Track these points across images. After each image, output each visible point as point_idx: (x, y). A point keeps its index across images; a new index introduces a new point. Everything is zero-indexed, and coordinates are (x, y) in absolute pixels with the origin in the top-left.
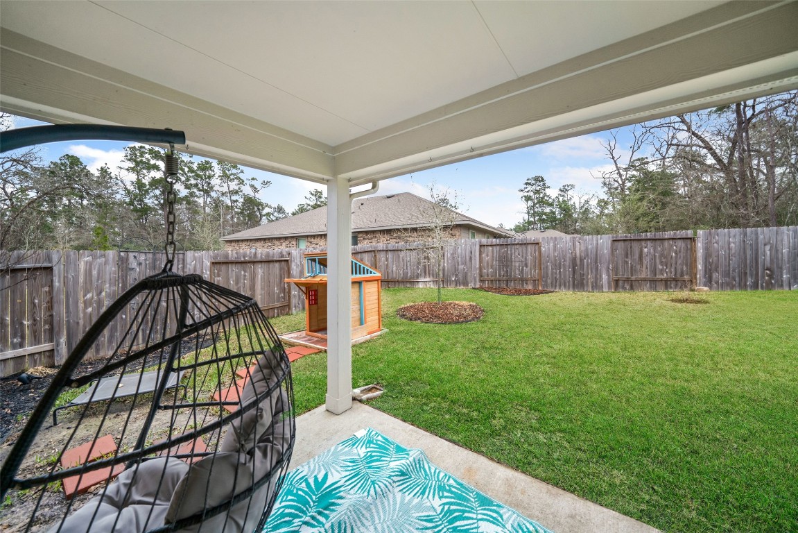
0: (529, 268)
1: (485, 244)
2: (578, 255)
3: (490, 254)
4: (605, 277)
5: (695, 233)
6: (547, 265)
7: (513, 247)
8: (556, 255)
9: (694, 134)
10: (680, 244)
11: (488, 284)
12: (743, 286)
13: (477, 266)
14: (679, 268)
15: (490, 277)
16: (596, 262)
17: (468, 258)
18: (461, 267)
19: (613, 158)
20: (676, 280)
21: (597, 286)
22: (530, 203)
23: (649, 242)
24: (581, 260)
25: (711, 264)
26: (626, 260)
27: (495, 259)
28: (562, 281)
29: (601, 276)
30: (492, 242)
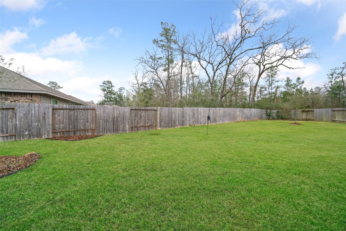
0: (89, 123)
1: (57, 107)
2: (116, 116)
3: (62, 115)
4: (127, 126)
5: (157, 108)
6: (100, 121)
7: (79, 110)
8: (105, 115)
9: (158, 77)
10: (153, 112)
11: (60, 134)
12: (169, 127)
13: (50, 123)
14: (153, 121)
15: (61, 130)
16: (124, 119)
17: (41, 118)
18: (35, 124)
19: (137, 80)
20: (151, 126)
21: (124, 130)
22: (105, 92)
23: (143, 111)
24: (117, 118)
25: (161, 119)
26: (136, 118)
27: (65, 118)
28: (108, 129)
29: (126, 126)
30: (63, 107)
